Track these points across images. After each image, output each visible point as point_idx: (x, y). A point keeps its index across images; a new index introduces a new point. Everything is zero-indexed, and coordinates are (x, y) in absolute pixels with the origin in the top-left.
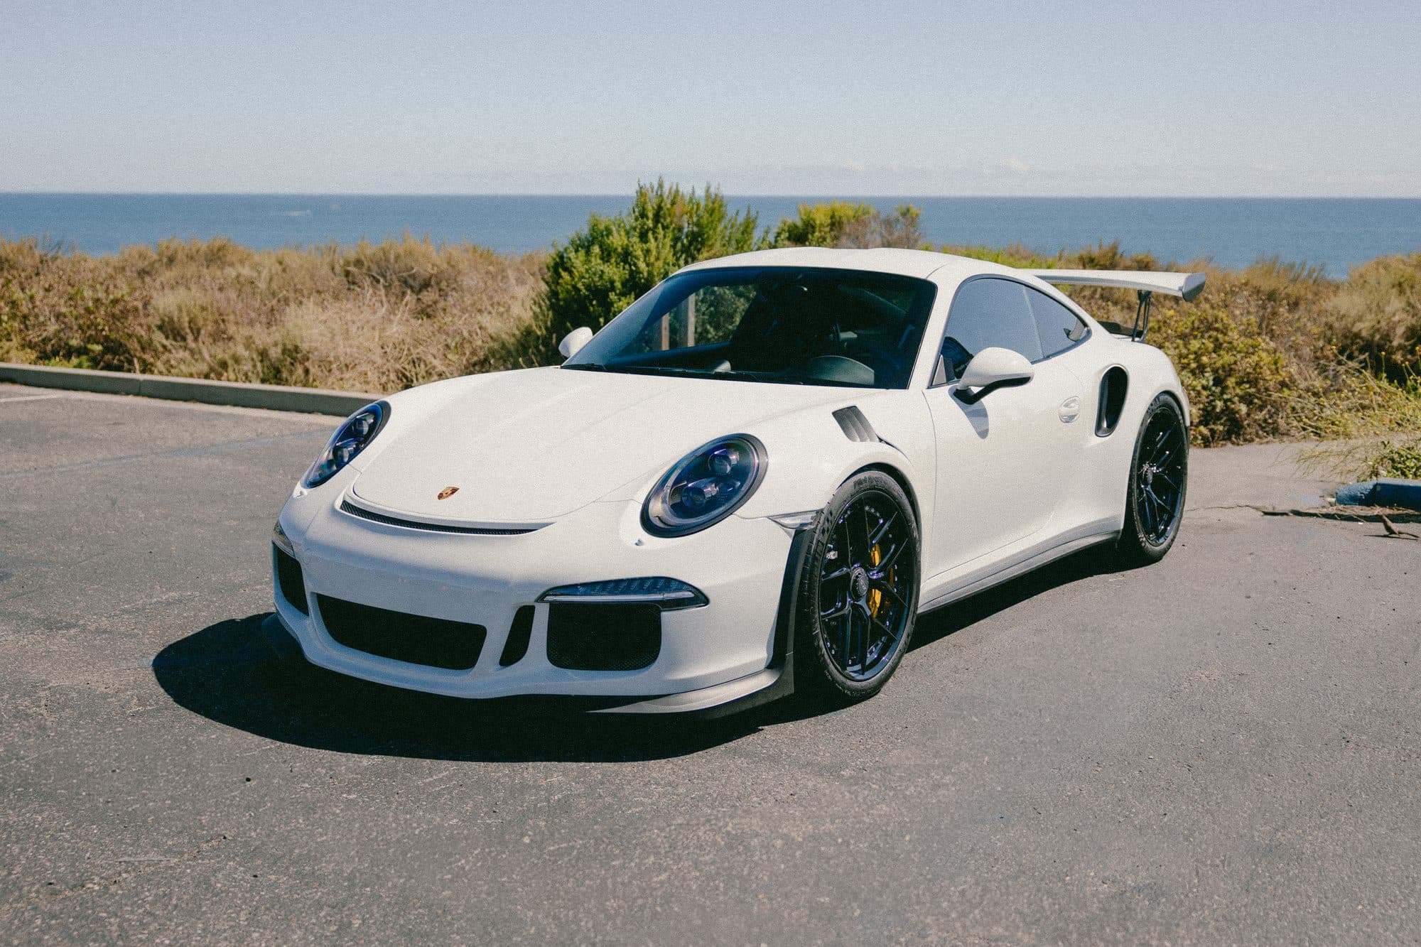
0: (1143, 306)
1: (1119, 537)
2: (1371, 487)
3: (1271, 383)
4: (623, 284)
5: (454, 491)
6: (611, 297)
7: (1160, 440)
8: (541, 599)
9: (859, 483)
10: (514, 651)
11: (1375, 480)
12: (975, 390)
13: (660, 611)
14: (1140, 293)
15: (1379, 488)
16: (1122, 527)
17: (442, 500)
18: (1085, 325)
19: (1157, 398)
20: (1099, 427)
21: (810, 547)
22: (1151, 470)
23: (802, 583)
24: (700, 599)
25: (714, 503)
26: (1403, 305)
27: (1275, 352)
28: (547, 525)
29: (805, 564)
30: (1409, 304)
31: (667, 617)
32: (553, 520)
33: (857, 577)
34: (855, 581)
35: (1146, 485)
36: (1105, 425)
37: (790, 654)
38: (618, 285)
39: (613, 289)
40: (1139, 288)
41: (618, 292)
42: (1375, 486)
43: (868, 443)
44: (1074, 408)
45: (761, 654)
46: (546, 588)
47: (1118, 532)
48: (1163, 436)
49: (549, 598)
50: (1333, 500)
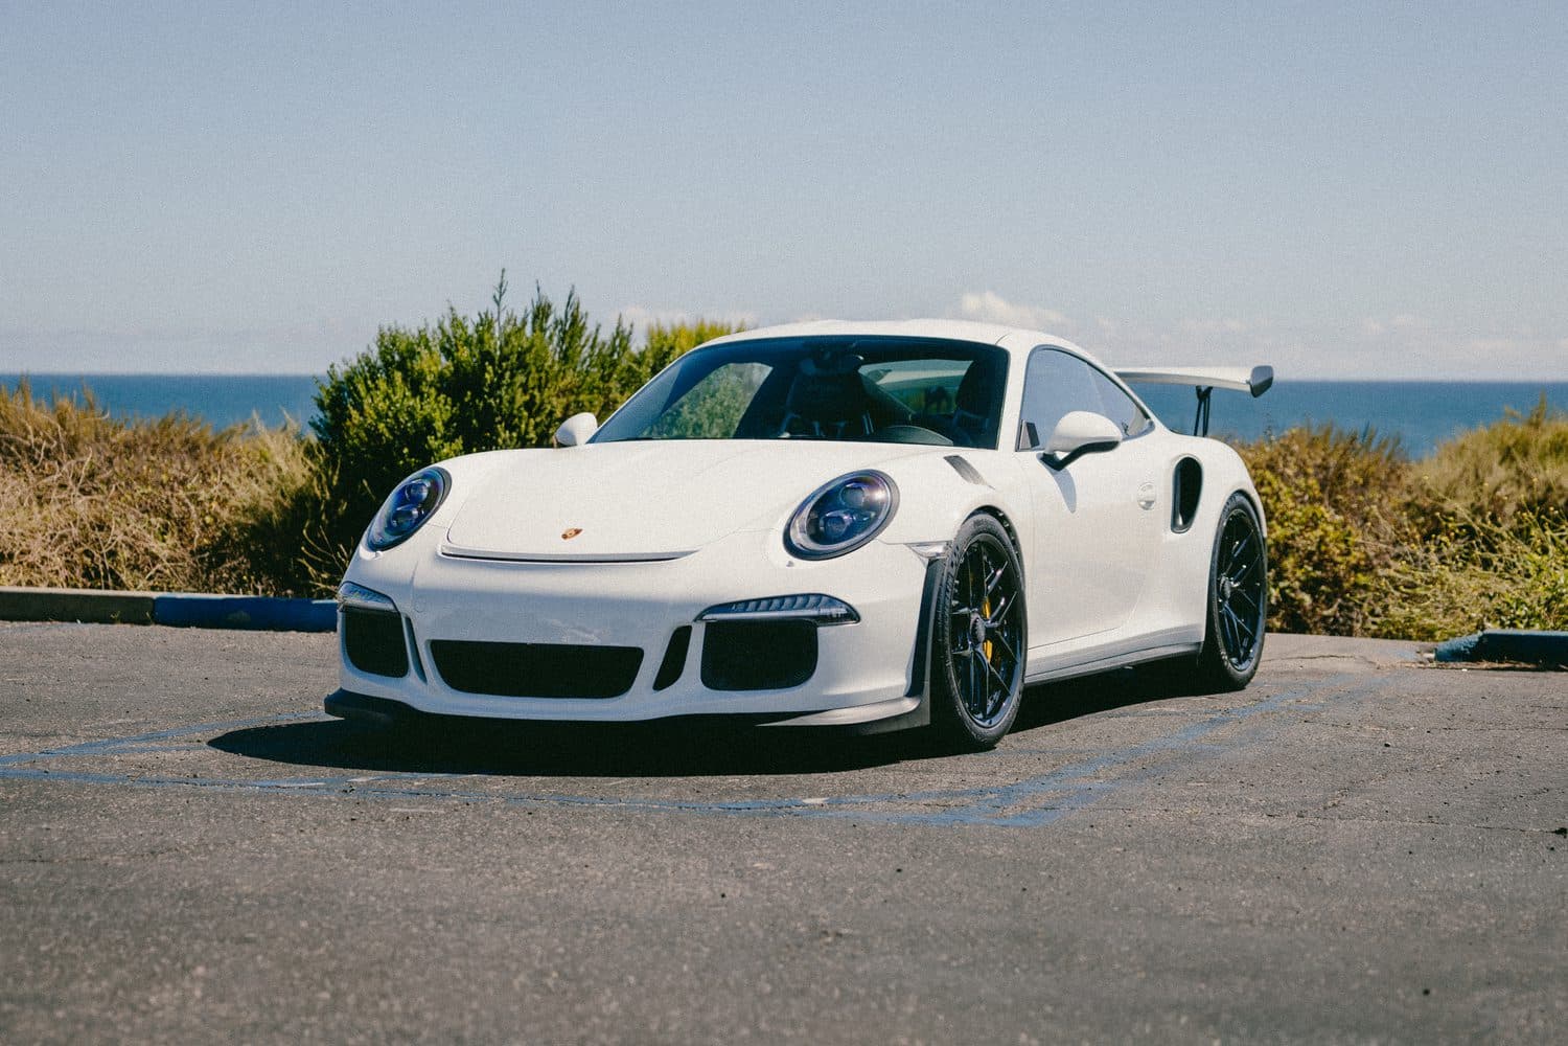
0: (1203, 405)
1: (1201, 648)
2: (1477, 640)
3: (1342, 567)
4: (447, 425)
5: (577, 532)
6: (431, 442)
7: (1236, 550)
8: (700, 618)
9: (977, 523)
10: (669, 674)
11: (1480, 633)
12: (1061, 456)
13: (816, 626)
14: (1198, 389)
15: (1485, 640)
16: (1203, 639)
17: (568, 540)
18: (1147, 417)
19: (1232, 497)
20: (1174, 524)
21: (942, 580)
22: (1230, 585)
23: (937, 614)
24: (852, 615)
25: (851, 531)
26: (1512, 473)
27: (1344, 525)
28: (692, 552)
29: (939, 595)
30: (1519, 472)
31: (824, 633)
32: (698, 548)
33: (976, 621)
34: (975, 625)
35: (1224, 598)
36: (1180, 522)
37: (927, 683)
38: (438, 425)
39: (432, 430)
40: (1197, 383)
41: (439, 435)
42: (1481, 638)
43: (980, 486)
44: (1149, 494)
45: (900, 680)
46: (702, 609)
47: (1199, 643)
48: (1239, 546)
49: (707, 617)
50: (1432, 656)
